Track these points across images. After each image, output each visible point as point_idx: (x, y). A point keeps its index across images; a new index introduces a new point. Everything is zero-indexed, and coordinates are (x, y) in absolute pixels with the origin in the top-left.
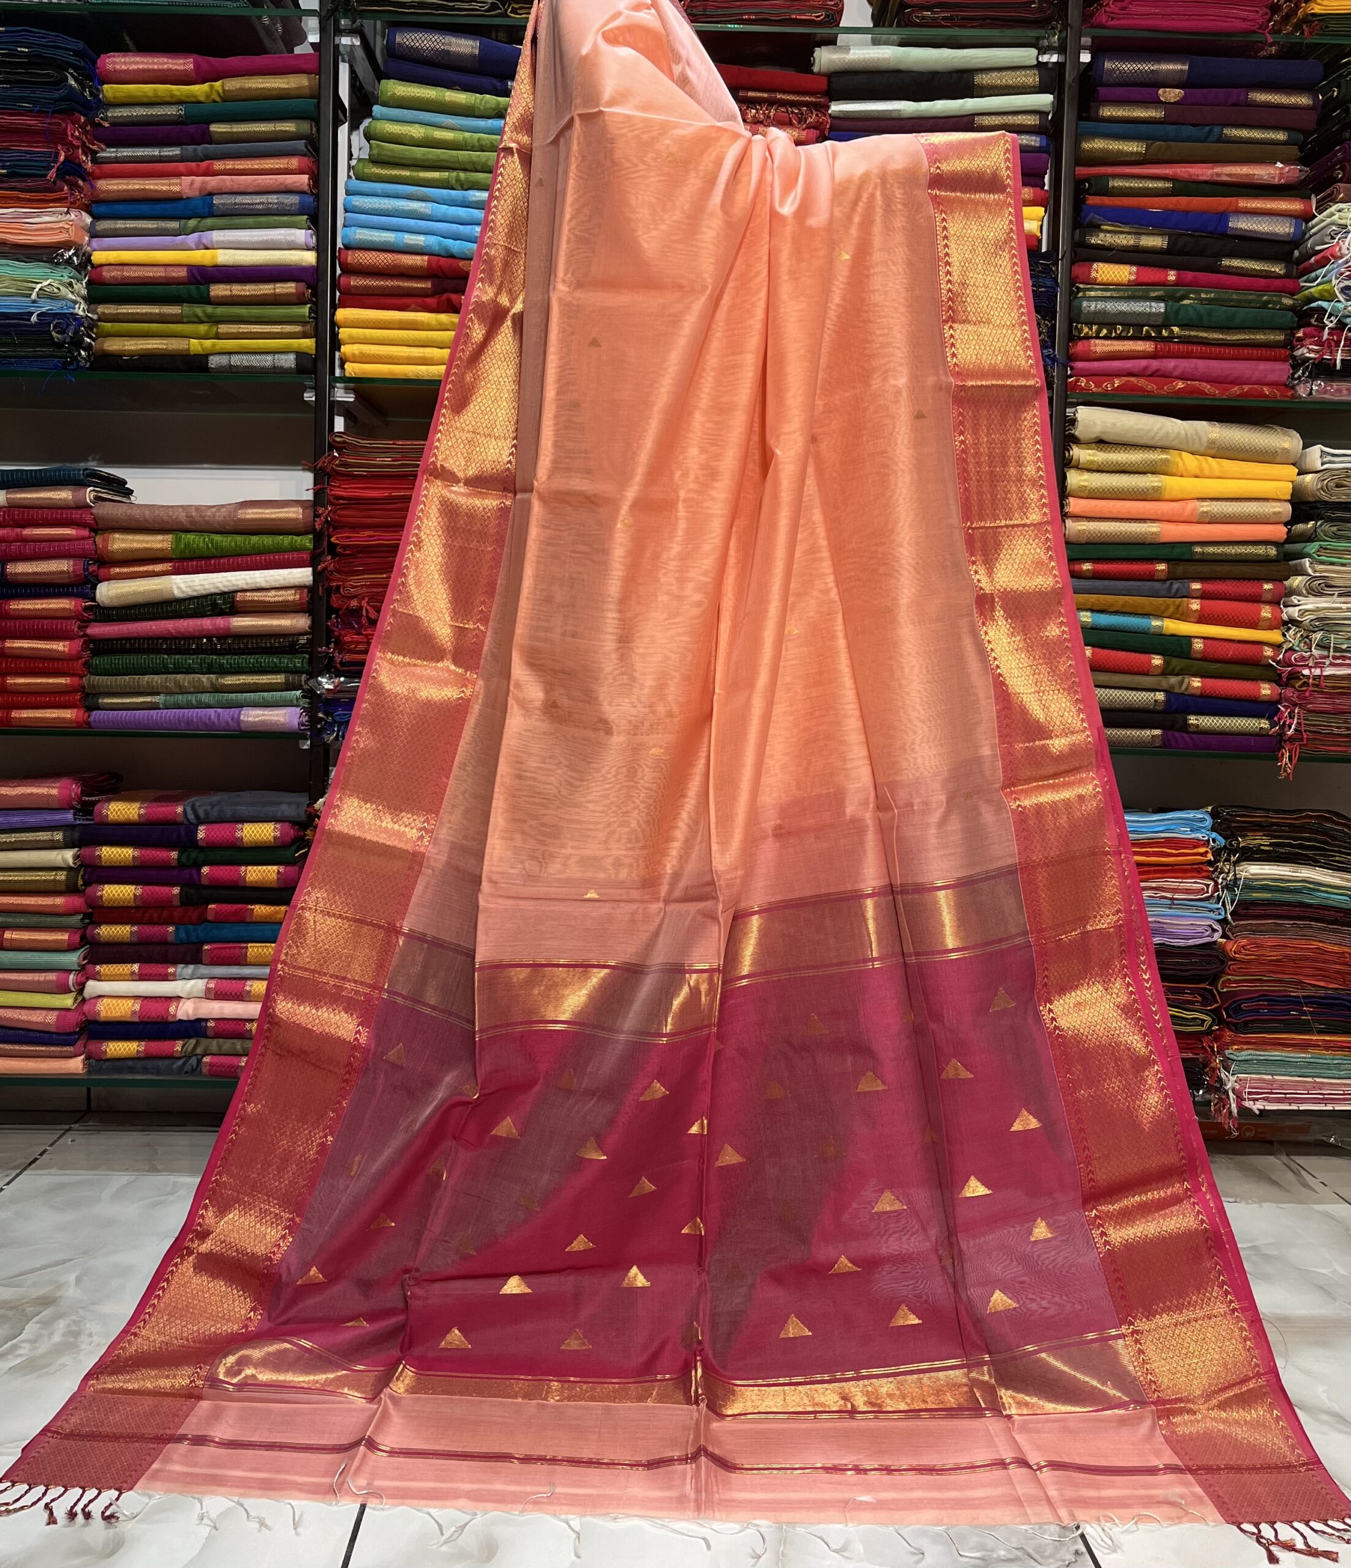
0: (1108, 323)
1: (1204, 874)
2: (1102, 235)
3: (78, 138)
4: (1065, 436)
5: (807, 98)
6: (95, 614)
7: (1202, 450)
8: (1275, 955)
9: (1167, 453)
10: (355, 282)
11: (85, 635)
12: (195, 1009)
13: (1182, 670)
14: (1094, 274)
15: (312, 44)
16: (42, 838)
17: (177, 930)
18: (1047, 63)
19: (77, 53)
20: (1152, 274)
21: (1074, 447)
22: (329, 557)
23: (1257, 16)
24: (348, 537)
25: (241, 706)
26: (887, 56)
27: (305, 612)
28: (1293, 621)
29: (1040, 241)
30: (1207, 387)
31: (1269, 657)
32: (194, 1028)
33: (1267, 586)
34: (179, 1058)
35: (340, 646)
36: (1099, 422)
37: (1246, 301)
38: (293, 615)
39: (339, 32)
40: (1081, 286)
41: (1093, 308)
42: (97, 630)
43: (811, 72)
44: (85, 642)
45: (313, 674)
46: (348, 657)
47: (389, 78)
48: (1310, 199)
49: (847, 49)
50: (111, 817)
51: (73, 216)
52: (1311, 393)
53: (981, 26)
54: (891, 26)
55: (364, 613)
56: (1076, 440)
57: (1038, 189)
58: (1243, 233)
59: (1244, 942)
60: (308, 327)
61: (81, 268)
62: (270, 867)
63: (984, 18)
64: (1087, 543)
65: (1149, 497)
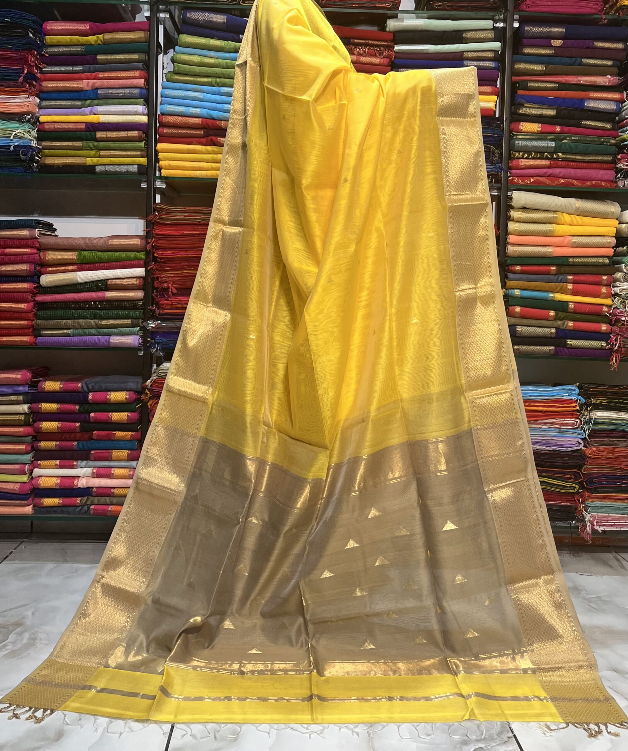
0: (528, 151)
1: (575, 416)
2: (524, 109)
3: (33, 62)
4: (507, 205)
5: (384, 43)
6: (39, 290)
7: (573, 212)
8: (609, 455)
9: (556, 214)
10: (167, 131)
11: (34, 300)
12: (87, 482)
13: (563, 318)
14: (521, 128)
15: (146, 17)
16: (13, 399)
17: (78, 444)
18: (498, 27)
19: (33, 22)
20: (549, 128)
21: (511, 210)
22: (153, 263)
23: (597, 7)
24: (162, 254)
25: (110, 335)
26: (422, 24)
27: (141, 289)
28: (617, 294)
29: (495, 112)
30: (575, 182)
31: (605, 312)
32: (87, 491)
33: (604, 277)
34: (79, 506)
35: (159, 307)
36: (523, 199)
37: (593, 141)
38: (135, 291)
39: (159, 11)
40: (515, 133)
41: (520, 144)
42: (40, 298)
43: (385, 31)
44: (34, 304)
45: (145, 320)
46: (162, 311)
47: (183, 33)
48: (623, 92)
49: (402, 20)
50: (47, 389)
51: (31, 99)
52: (624, 185)
53: (467, 10)
54: (423, 10)
55: (170, 290)
56: (513, 208)
57: (494, 87)
58: (593, 109)
59: (594, 449)
60: (143, 153)
61: (33, 124)
62: (123, 413)
63: (467, 7)
64: (518, 257)
65: (547, 235)
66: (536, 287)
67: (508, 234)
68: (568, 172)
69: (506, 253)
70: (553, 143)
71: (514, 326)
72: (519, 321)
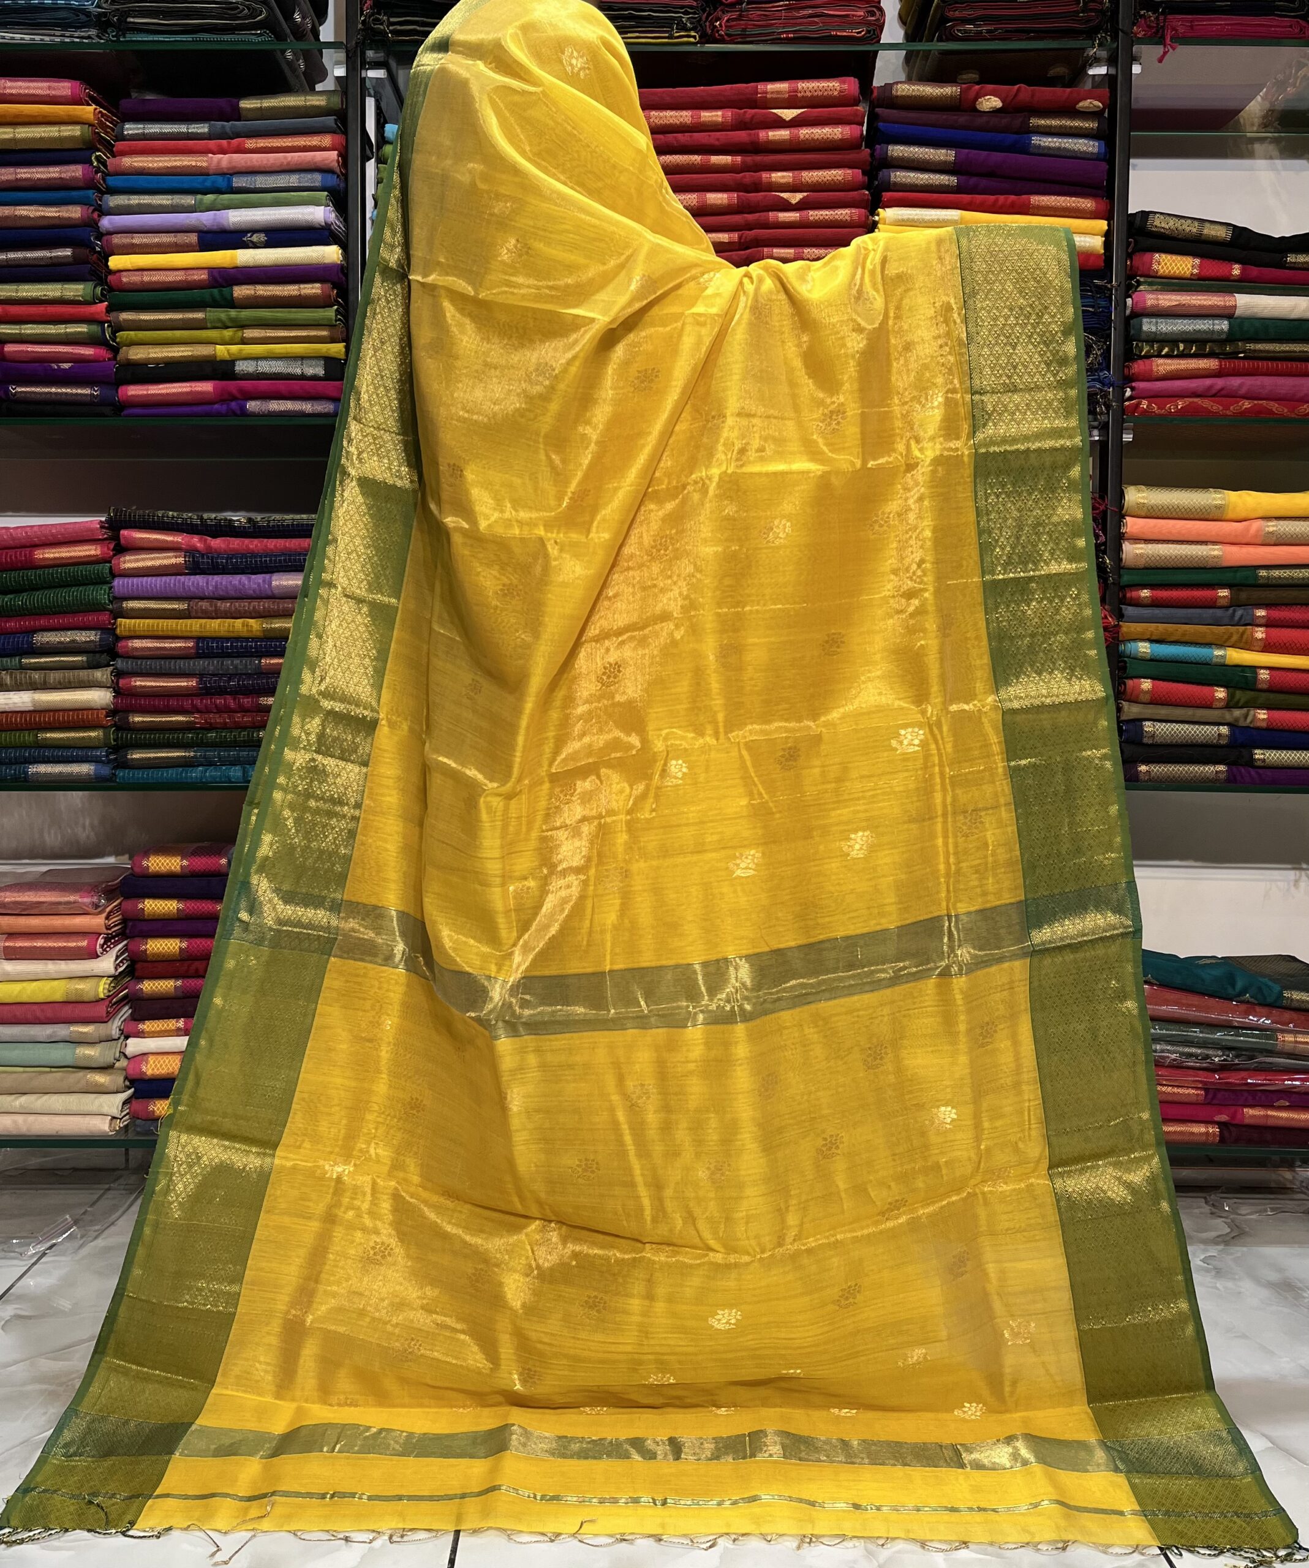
0: (1170, 342)
13: (1246, 702)
14: (1154, 266)
20: (1218, 268)
30: (1276, 406)
39: (366, 64)
50: (153, 870)
53: (1026, 39)
54: (931, 41)
63: (1028, 31)
64: (1146, 568)
65: (1211, 517)
66: (1184, 635)
67: (1123, 517)
68: (1258, 383)
69: (1121, 560)
70: (1226, 322)
71: (1140, 721)
72: (1150, 711)
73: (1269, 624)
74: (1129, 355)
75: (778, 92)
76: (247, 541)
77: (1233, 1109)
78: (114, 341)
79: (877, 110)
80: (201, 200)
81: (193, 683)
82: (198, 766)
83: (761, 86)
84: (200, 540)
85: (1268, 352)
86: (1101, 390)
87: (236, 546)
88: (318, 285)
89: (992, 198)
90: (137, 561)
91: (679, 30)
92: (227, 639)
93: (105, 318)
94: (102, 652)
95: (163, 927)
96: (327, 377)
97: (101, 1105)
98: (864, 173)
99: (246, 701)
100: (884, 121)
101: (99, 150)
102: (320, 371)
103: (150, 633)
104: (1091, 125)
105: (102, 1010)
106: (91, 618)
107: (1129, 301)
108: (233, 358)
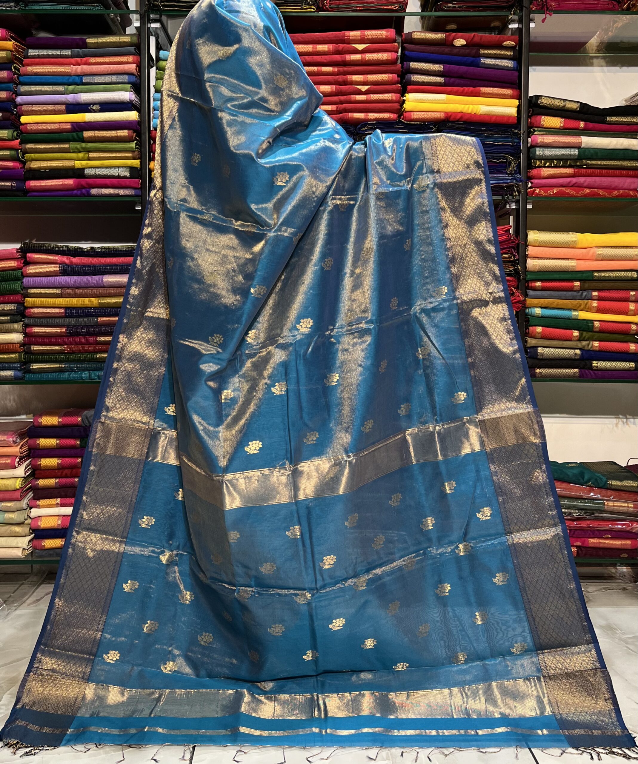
0: (550, 160)
13: (589, 338)
14: (541, 122)
20: (572, 124)
30: (601, 192)
31: (634, 330)
33: (632, 293)
39: (150, 21)
50: (44, 424)
53: (478, 10)
54: (431, 11)
63: (479, 7)
64: (538, 272)
65: (570, 246)
66: (558, 305)
67: (527, 246)
68: (593, 180)
69: (526, 268)
70: (577, 150)
71: (535, 347)
72: (541, 342)
73: (599, 299)
74: (530, 166)
75: (356, 36)
76: (91, 259)
77: (583, 539)
78: (23, 158)
79: (405, 45)
80: (67, 88)
81: (64, 330)
82: (66, 372)
83: (347, 33)
84: (67, 259)
85: (597, 165)
86: (516, 184)
87: (85, 262)
88: (126, 131)
89: (462, 88)
90: (35, 269)
91: (306, 5)
92: (81, 308)
93: (19, 148)
94: (17, 315)
95: (49, 453)
96: (131, 177)
97: (17, 543)
98: (398, 76)
99: (91, 339)
100: (408, 50)
101: (15, 63)
102: (128, 174)
103: (42, 305)
104: (510, 53)
105: (18, 495)
106: (12, 298)
107: (530, 140)
108: (84, 167)
